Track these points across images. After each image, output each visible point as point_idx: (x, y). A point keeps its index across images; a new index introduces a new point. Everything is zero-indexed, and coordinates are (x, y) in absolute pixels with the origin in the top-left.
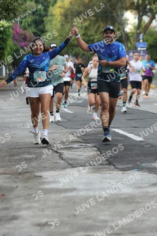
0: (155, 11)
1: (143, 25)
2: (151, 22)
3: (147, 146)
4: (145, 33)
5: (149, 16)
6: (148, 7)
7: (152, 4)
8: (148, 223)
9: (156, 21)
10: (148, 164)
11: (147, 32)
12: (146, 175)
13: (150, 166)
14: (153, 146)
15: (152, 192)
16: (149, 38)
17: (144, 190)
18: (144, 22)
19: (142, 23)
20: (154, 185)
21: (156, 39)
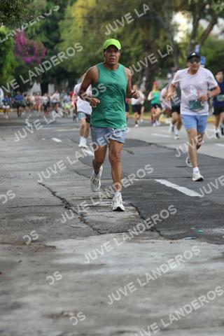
0: (217, 13)
1: (200, 33)
2: (211, 27)
3: (206, 204)
4: (202, 44)
5: (208, 20)
6: (207, 7)
7: (213, 2)
8: (207, 314)
9: (218, 26)
10: (207, 230)
11: (206, 42)
12: (203, 245)
13: (210, 233)
14: (213, 204)
15: (213, 270)
16: (208, 50)
17: (202, 267)
18: (202, 28)
19: (199, 29)
20: (216, 259)
21: (218, 52)
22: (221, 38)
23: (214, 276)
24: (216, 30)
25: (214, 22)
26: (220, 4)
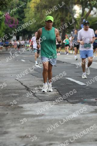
0: (93, 5)
1: (85, 14)
2: (90, 12)
3: (88, 88)
4: (86, 19)
5: (89, 8)
6: (88, 2)
7: (91, 1)
8: (88, 136)
9: (93, 11)
10: (88, 100)
11: (88, 18)
12: (87, 106)
14: (91, 88)
15: (91, 117)
17: (86, 115)
18: (86, 12)
19: (85, 12)
20: (92, 112)
21: (93, 22)
22: (94, 16)
23: (91, 120)
24: (92, 13)
25: (91, 9)
26: (94, 1)
